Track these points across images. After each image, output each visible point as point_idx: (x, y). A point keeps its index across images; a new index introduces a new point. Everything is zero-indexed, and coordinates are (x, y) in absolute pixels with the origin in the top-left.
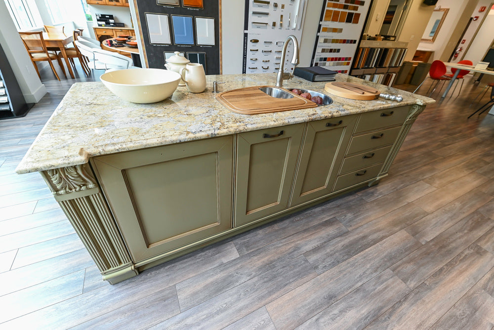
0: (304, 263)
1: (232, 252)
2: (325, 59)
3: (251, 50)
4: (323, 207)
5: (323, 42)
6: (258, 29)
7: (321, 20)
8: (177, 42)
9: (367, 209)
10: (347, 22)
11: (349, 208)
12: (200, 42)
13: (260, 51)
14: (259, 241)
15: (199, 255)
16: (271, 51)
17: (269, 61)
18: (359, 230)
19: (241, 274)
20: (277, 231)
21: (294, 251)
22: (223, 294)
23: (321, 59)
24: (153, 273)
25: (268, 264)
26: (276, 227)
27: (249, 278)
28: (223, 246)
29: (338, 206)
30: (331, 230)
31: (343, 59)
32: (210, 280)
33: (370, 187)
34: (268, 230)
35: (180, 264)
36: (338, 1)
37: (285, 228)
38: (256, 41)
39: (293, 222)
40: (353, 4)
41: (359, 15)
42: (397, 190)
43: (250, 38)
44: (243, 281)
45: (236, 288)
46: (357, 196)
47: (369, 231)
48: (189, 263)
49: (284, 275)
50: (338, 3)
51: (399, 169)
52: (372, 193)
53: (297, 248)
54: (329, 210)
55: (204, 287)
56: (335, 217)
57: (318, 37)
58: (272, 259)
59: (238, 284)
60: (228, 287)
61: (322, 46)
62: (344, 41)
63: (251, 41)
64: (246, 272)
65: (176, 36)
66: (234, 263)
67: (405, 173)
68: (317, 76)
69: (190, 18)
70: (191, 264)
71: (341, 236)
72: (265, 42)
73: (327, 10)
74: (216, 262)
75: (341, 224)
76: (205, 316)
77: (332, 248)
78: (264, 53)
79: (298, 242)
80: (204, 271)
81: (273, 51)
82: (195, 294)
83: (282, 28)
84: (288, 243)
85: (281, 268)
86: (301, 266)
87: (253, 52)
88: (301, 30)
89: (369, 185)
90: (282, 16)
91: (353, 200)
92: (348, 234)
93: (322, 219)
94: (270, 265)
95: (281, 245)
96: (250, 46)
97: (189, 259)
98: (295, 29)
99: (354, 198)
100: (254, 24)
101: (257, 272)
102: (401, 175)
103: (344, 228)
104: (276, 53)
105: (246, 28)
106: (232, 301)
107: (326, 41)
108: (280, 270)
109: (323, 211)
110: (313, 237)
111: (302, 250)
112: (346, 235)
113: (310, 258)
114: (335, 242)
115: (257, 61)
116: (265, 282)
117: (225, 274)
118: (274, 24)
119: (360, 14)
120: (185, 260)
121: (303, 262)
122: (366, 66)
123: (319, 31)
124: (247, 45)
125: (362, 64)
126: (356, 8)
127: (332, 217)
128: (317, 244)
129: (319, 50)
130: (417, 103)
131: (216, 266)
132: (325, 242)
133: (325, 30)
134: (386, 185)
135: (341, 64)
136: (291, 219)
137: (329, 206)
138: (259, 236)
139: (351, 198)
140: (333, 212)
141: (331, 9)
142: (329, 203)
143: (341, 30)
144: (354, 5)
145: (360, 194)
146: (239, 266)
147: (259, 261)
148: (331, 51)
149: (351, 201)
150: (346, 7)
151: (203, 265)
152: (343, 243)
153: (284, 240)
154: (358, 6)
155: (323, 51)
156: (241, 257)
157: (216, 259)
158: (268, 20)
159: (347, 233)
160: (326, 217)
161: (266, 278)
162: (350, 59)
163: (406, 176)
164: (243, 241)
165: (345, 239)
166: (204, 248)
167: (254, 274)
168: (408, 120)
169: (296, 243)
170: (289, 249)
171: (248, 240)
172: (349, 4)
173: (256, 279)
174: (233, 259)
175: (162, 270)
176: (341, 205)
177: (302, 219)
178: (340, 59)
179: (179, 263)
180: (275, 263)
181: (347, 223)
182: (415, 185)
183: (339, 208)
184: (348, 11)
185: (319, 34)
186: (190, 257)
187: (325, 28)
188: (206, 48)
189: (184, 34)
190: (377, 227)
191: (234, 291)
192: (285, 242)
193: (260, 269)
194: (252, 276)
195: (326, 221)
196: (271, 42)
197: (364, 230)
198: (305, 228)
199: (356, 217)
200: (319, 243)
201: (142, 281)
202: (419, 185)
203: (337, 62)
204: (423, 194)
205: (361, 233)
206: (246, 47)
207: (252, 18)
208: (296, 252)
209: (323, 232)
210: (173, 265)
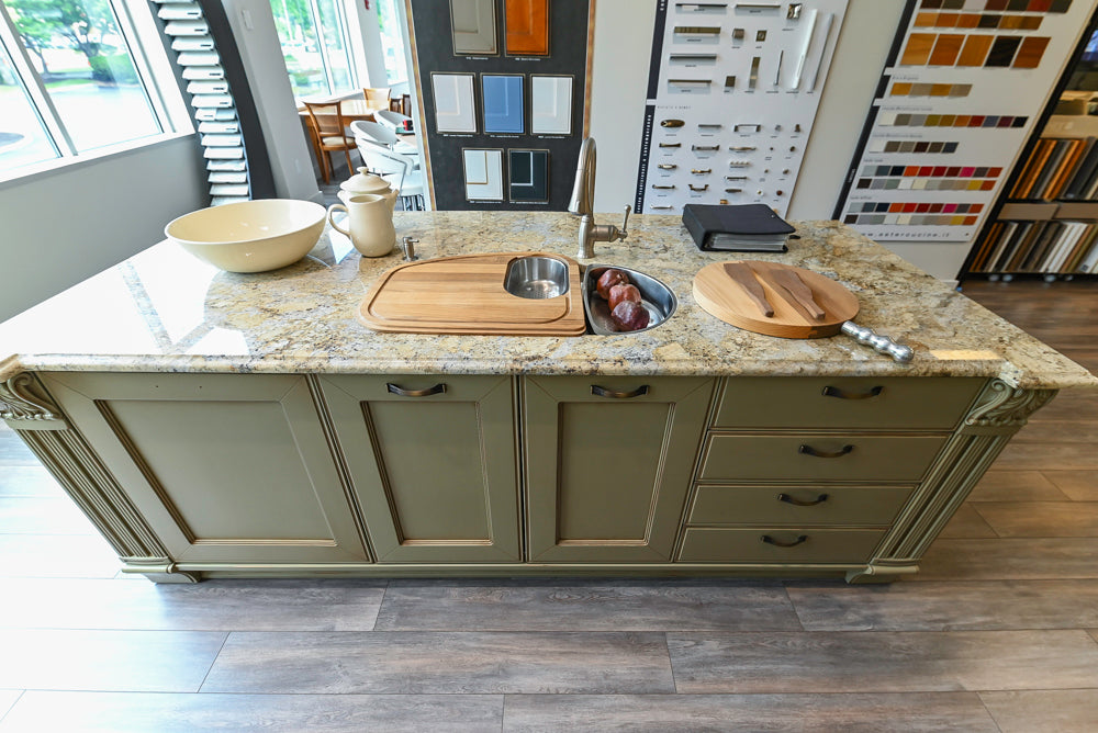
0: (491, 720)
1: (366, 613)
2: (898, 171)
3: (661, 146)
4: (653, 592)
5: (892, 122)
6: (685, 95)
7: (891, 62)
8: (488, 129)
9: (785, 652)
10: (990, 63)
11: (727, 625)
12: (539, 127)
13: (686, 147)
14: (437, 612)
15: (308, 590)
16: (717, 148)
17: (710, 171)
18: (705, 703)
19: (346, 673)
20: (492, 606)
21: (491, 676)
22: (284, 697)
23: (881, 170)
24: (219, 589)
25: (411, 678)
26: (497, 595)
27: (352, 689)
28: (360, 591)
29: (699, 606)
30: (625, 666)
31: (968, 171)
32: (288, 654)
33: (852, 585)
34: (474, 595)
35: (267, 594)
36: (960, 7)
37: (515, 607)
38: (678, 124)
39: (544, 600)
40: (1023, 9)
41: (1043, 43)
42: (948, 629)
43: (658, 117)
44: (337, 688)
45: (315, 697)
46: (780, 598)
47: (738, 720)
48: (281, 599)
49: (424, 725)
50: (959, 12)
51: (1014, 561)
52: (841, 606)
53: (503, 672)
54: (666, 605)
55: (270, 663)
56: (663, 634)
57: (874, 111)
58: (428, 670)
59: (324, 690)
60: (303, 687)
61: (888, 135)
62: (976, 121)
63: (663, 124)
64: (357, 671)
65: (487, 115)
66: (353, 639)
67: (1024, 582)
68: (720, 236)
69: (518, 79)
70: (283, 604)
71: (640, 694)
72: (700, 126)
73: (913, 36)
74: (323, 621)
75: (667, 660)
76: (223, 724)
77: (588, 717)
78: (698, 152)
79: (518, 658)
80: (291, 628)
81: (725, 148)
82: (245, 668)
83: (756, 91)
84: (490, 649)
85: (430, 703)
86: (477, 724)
87: (667, 149)
88: (818, 94)
89: (848, 579)
90: (756, 62)
91: (760, 605)
92: (663, 700)
93: (626, 623)
94: (412, 684)
95: (473, 645)
96: (660, 134)
97: (289, 590)
98: (795, 92)
99: (770, 599)
100: (672, 84)
101: (377, 686)
102: (1007, 583)
103: (665, 678)
104: (734, 154)
105: (652, 93)
106: (288, 722)
107: (902, 120)
108: (425, 707)
109: (646, 602)
110: (563, 662)
111: (509, 682)
112: (654, 699)
113: (513, 715)
114: (610, 703)
115: (677, 171)
116: (373, 717)
117: (319, 657)
118: (731, 82)
119: (1046, 40)
120: (280, 591)
121: (490, 715)
122: (1071, 196)
123: (880, 93)
124: (650, 134)
125: (1050, 186)
126: (1034, 23)
127: (657, 628)
128: (561, 684)
129: (876, 145)
130: (1002, 376)
131: (316, 628)
132: (583, 691)
133: (902, 89)
134: (915, 598)
135: (962, 186)
136: (545, 591)
137: (670, 593)
138: (445, 602)
139: (759, 596)
140: (672, 616)
141: (930, 30)
142: (677, 586)
143: (964, 90)
144: (1023, 14)
145: (796, 595)
146: (355, 651)
147: (400, 660)
148: (921, 147)
149: (748, 605)
150: (987, 22)
151: (300, 615)
152: (628, 717)
153: (490, 636)
154: (1043, 14)
155: (892, 147)
156: (374, 633)
157: (329, 614)
158: (716, 73)
159: (667, 693)
160: (639, 623)
161: (385, 708)
162: (996, 172)
163: (1024, 594)
164: (405, 597)
165: (645, 709)
166: (326, 579)
167: (369, 684)
168: (972, 421)
169: (513, 658)
170: (483, 665)
171: (418, 601)
172: (1002, 13)
173: (363, 699)
174: (357, 629)
175: (234, 591)
176: (709, 604)
177: (572, 602)
178: (954, 171)
179: (266, 590)
180: (428, 683)
181: (683, 666)
182: (1042, 636)
183: (695, 612)
184: (995, 33)
185: (878, 102)
186: (292, 587)
187: (901, 84)
188: (550, 140)
189: (504, 112)
190: (776, 720)
191: (307, 701)
192: (489, 642)
193: (389, 680)
194: (361, 688)
195: (629, 635)
196: (718, 127)
197: (725, 711)
198: (564, 627)
199: (727, 660)
200: (565, 684)
201: (195, 597)
202: (1054, 644)
203: (942, 178)
204: (1048, 683)
205: (706, 713)
206: (650, 138)
207: (668, 70)
208: (492, 681)
209: (601, 660)
210: (256, 590)
